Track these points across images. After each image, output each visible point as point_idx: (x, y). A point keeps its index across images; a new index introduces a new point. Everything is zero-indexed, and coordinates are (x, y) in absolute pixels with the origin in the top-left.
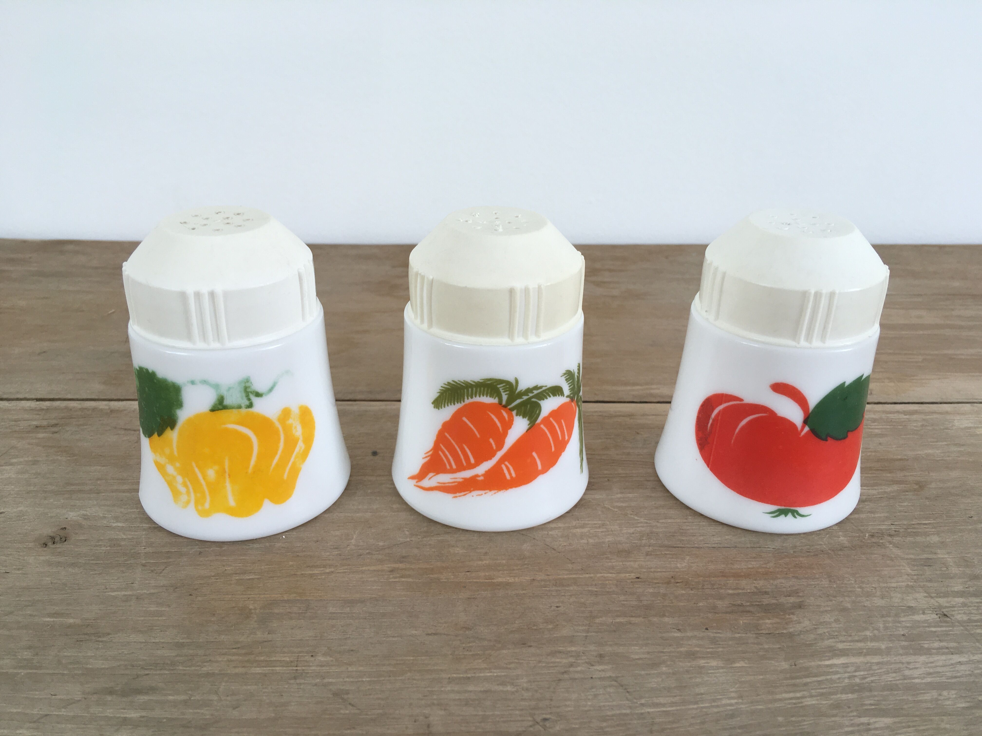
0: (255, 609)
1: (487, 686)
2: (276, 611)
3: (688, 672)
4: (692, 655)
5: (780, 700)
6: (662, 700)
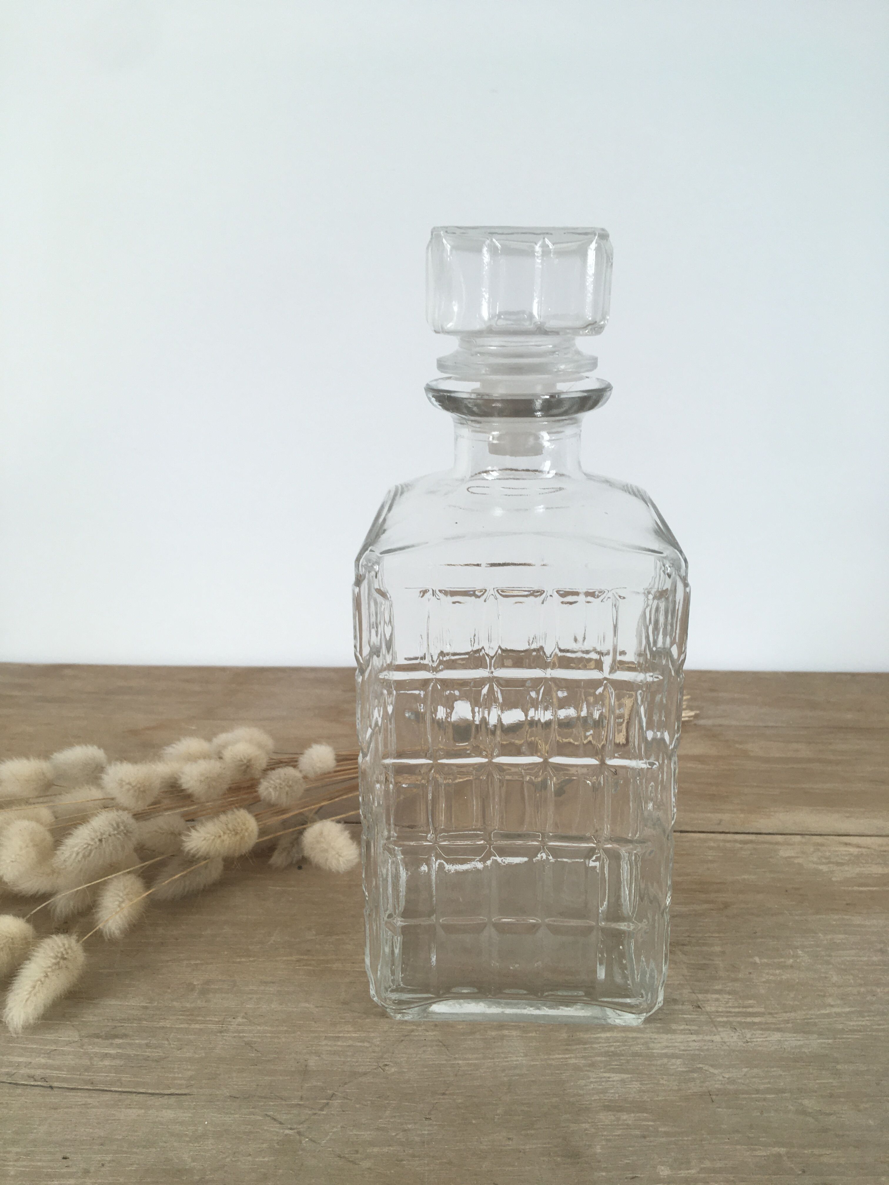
0: (198, 985)
1: (350, 1042)
2: (212, 986)
5: (553, 1059)
6: (470, 1057)
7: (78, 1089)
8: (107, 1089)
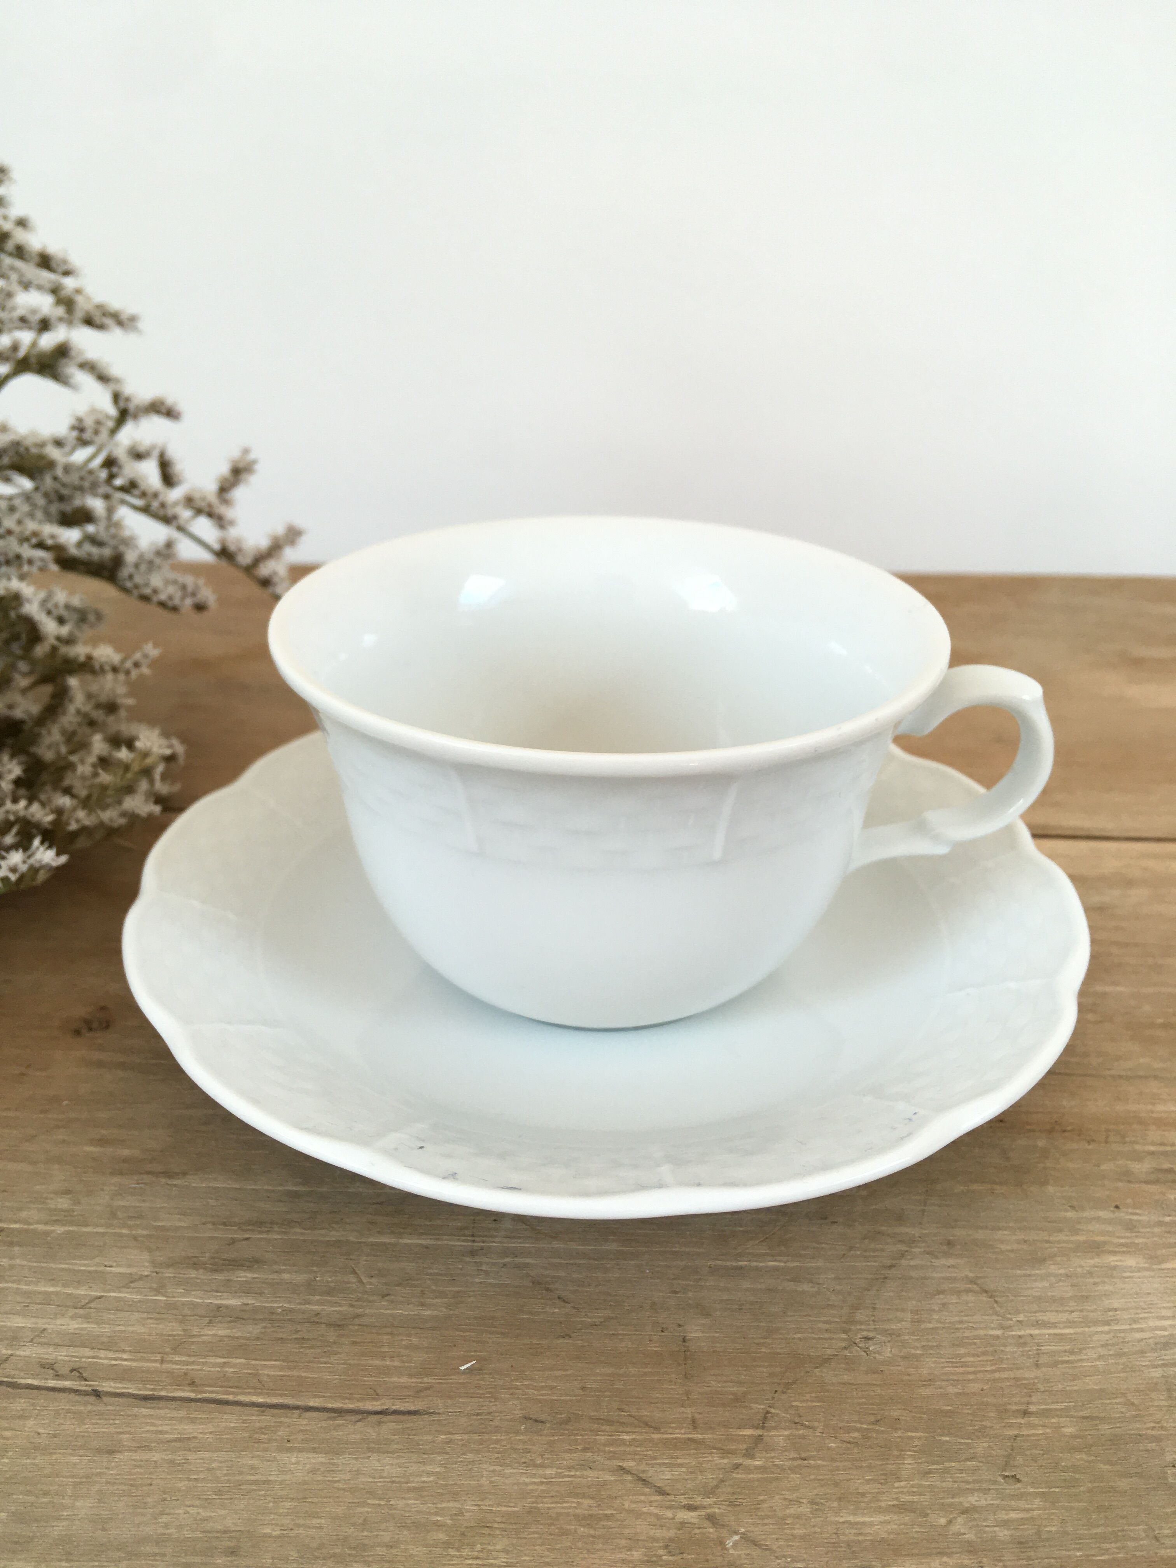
1: (771, 1282)
3: (1090, 1273)
4: (1095, 1248)
6: (1052, 1317)
7: (160, 1398)
8: (231, 1398)
